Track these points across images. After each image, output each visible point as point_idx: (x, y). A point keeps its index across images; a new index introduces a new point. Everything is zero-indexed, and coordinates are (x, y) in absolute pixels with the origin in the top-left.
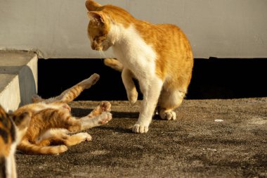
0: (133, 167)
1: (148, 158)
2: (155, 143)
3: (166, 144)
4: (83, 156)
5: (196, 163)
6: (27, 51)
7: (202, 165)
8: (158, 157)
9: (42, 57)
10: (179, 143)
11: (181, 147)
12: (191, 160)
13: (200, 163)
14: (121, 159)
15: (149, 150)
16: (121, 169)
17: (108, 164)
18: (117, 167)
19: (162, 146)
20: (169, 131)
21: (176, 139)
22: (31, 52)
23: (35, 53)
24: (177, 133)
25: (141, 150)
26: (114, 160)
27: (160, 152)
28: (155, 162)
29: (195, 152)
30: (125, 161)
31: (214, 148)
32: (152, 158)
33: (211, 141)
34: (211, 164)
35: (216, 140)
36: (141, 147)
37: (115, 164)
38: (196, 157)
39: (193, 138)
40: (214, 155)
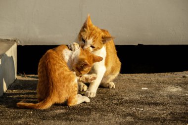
0: (85, 121)
1: (95, 115)
2: (100, 105)
3: (108, 105)
4: (49, 114)
5: (129, 119)
6: (9, 40)
7: (133, 120)
8: (102, 114)
9: (20, 44)
10: (117, 104)
11: (118, 107)
12: (125, 116)
13: (131, 118)
14: (76, 116)
15: (96, 109)
16: (76, 123)
17: (67, 119)
18: (73, 122)
19: (105, 107)
20: (110, 96)
21: (114, 102)
22: (12, 40)
23: (15, 41)
24: (115, 97)
25: (90, 110)
26: (71, 116)
27: (104, 111)
28: (100, 118)
29: (128, 111)
30: (79, 117)
31: (141, 108)
32: (98, 115)
33: (139, 103)
34: (139, 119)
35: (143, 102)
36: (90, 107)
37: (71, 119)
38: (129, 115)
39: (127, 101)
40: (141, 113)
